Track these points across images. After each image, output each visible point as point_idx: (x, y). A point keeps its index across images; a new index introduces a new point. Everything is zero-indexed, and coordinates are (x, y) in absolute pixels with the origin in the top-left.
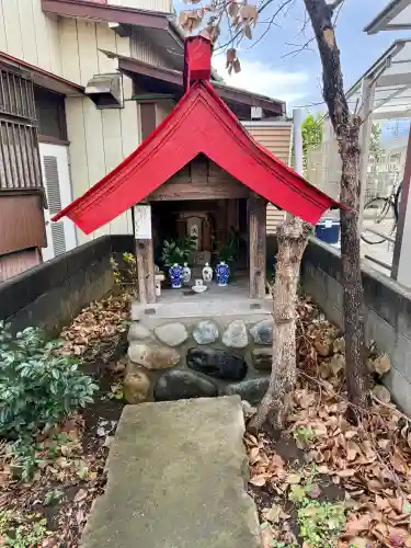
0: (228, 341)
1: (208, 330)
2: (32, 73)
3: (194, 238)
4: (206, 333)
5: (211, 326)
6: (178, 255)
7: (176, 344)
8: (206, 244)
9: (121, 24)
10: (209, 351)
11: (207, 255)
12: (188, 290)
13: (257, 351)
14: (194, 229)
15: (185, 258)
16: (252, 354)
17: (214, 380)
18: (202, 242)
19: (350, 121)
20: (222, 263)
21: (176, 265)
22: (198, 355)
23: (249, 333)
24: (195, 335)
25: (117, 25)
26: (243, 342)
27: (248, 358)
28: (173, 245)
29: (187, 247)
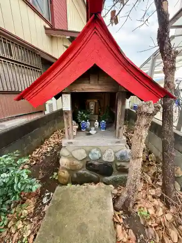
0: (105, 159)
1: (96, 154)
2: (40, 52)
3: (92, 110)
4: (95, 155)
5: (97, 152)
6: (84, 117)
7: (81, 159)
8: (97, 112)
9: (71, 37)
10: (96, 163)
11: (97, 116)
12: (88, 132)
13: (118, 164)
14: (92, 106)
15: (87, 118)
16: (116, 165)
17: (98, 175)
18: (95, 111)
19: (173, 52)
20: (103, 121)
21: (83, 121)
22: (91, 164)
23: (115, 155)
24: (90, 155)
25: (69, 37)
26: (112, 160)
27: (114, 167)
28: (82, 113)
29: (89, 113)
